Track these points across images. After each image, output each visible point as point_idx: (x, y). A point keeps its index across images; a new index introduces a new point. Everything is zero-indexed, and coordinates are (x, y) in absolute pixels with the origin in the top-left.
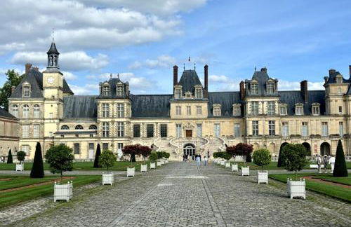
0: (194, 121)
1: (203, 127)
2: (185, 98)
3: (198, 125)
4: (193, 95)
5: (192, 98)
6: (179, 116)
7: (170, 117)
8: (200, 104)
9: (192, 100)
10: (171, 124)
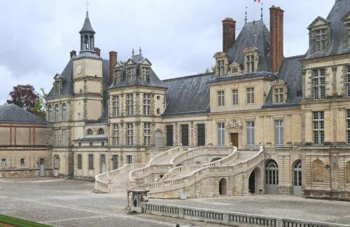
0: (243, 116)
1: (257, 127)
2: (231, 74)
3: (248, 123)
4: (242, 67)
5: (239, 73)
6: (222, 109)
7: (209, 111)
8: (252, 84)
9: (239, 77)
10: (210, 123)
